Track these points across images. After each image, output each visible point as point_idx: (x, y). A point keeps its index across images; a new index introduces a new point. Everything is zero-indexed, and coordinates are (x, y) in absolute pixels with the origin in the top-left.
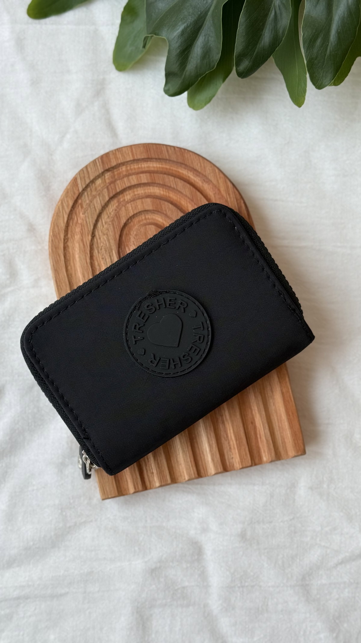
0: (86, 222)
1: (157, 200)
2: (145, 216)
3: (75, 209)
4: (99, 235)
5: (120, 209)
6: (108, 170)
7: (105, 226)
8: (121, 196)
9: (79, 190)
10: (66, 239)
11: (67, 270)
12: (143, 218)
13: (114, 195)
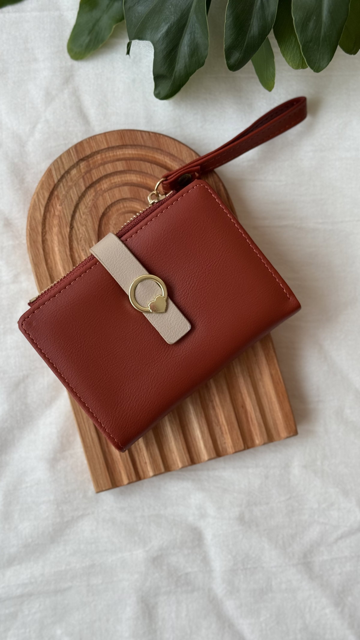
0: (64, 214)
1: (135, 187)
2: (123, 205)
3: (52, 201)
4: (77, 227)
5: (97, 199)
6: (82, 160)
7: (84, 217)
8: (97, 185)
9: (54, 181)
10: (44, 232)
11: (47, 264)
12: (121, 206)
13: (90, 185)
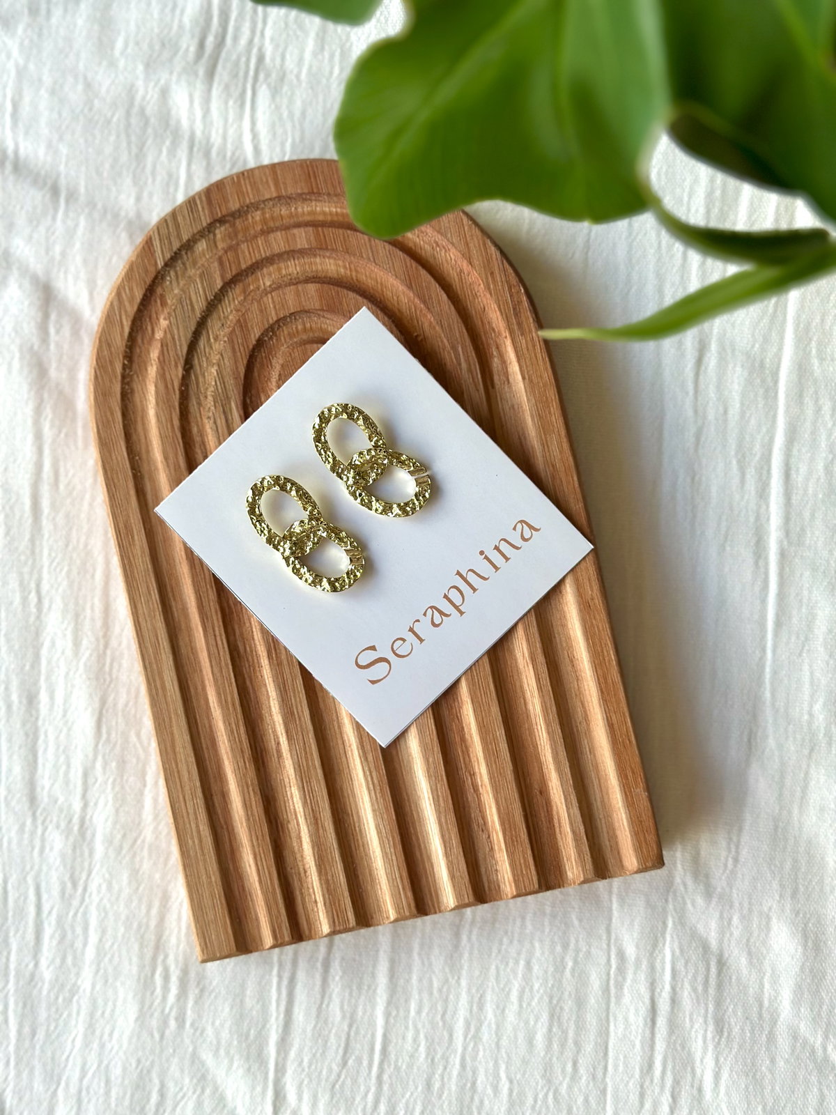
0: (173, 339)
1: (332, 287)
2: (304, 324)
3: (149, 307)
4: (201, 366)
5: (248, 308)
6: (222, 221)
7: (215, 346)
8: (250, 279)
9: (156, 264)
10: (129, 374)
11: (129, 444)
12: (300, 327)
13: (234, 277)
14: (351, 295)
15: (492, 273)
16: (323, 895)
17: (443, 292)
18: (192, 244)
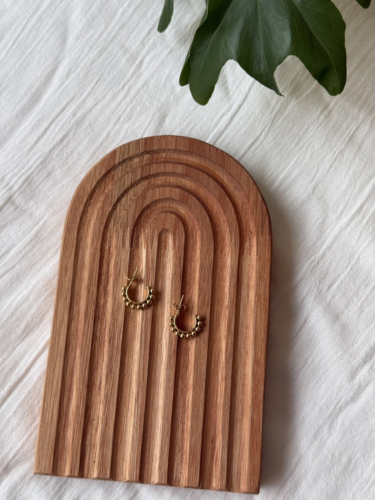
0: (112, 194)
2: (170, 204)
3: (106, 178)
4: (120, 209)
5: (148, 191)
7: (129, 202)
8: (153, 179)
9: (115, 162)
10: (88, 203)
11: (78, 233)
12: (167, 205)
13: (146, 176)
14: (193, 198)
15: (256, 207)
16: (99, 459)
17: (233, 208)
18: (132, 159)
